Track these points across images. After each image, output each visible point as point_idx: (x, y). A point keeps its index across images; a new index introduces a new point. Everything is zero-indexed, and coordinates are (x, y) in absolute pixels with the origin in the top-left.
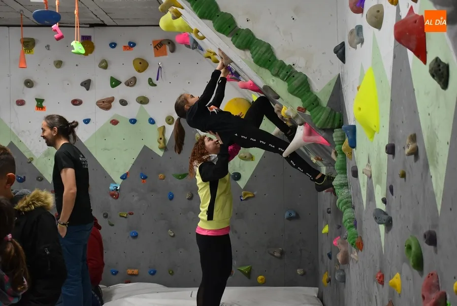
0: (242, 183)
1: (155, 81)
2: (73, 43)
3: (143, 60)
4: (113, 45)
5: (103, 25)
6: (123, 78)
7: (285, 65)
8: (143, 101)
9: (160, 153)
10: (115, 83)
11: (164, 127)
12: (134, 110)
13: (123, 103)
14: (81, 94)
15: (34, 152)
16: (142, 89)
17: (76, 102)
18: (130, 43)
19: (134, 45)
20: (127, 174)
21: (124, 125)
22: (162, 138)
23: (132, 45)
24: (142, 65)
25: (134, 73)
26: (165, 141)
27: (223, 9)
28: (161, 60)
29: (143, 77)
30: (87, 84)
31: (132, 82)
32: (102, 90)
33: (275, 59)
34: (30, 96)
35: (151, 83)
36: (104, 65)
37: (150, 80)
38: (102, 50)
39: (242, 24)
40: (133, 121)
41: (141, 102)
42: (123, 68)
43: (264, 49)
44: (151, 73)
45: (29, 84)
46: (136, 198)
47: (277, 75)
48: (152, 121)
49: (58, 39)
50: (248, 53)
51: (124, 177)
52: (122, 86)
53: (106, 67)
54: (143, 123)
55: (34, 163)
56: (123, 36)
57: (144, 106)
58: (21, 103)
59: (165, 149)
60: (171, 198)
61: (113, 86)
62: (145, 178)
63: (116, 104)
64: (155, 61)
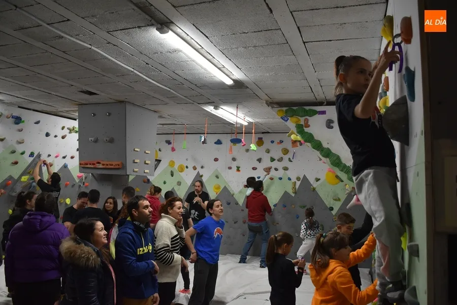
0: (334, 212)
1: (291, 159)
2: (251, 145)
3: (286, 149)
4: (272, 142)
5: (269, 133)
6: (276, 158)
7: (346, 166)
8: (286, 169)
9: (293, 195)
10: (272, 160)
11: (295, 182)
12: (281, 173)
13: (276, 169)
14: (256, 164)
15: (234, 191)
16: (285, 163)
17: (254, 169)
18: (280, 141)
19: (282, 142)
20: (277, 204)
21: (276, 180)
22: (294, 187)
23: (281, 142)
24: (286, 151)
25: (282, 155)
26: (295, 189)
27: (316, 138)
28: (295, 149)
29: (286, 157)
30: (259, 160)
31: (280, 160)
32: (267, 163)
33: (341, 163)
34: (234, 165)
35: (290, 161)
36: (268, 151)
37: (289, 159)
38: (267, 144)
39: (325, 145)
40: (280, 179)
41: (285, 170)
42: (277, 152)
43: (335, 158)
44: (290, 155)
45: (234, 159)
46: (280, 217)
47: (342, 171)
48: (290, 179)
49: (243, 146)
50: (328, 159)
51: (275, 206)
52: (276, 161)
53: (268, 152)
54: (285, 179)
55: (234, 196)
56: (277, 138)
57: (286, 171)
58: (230, 168)
59: (295, 193)
60: (298, 218)
61: (271, 161)
62: (285, 207)
63: (273, 171)
64: (292, 150)
